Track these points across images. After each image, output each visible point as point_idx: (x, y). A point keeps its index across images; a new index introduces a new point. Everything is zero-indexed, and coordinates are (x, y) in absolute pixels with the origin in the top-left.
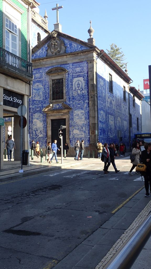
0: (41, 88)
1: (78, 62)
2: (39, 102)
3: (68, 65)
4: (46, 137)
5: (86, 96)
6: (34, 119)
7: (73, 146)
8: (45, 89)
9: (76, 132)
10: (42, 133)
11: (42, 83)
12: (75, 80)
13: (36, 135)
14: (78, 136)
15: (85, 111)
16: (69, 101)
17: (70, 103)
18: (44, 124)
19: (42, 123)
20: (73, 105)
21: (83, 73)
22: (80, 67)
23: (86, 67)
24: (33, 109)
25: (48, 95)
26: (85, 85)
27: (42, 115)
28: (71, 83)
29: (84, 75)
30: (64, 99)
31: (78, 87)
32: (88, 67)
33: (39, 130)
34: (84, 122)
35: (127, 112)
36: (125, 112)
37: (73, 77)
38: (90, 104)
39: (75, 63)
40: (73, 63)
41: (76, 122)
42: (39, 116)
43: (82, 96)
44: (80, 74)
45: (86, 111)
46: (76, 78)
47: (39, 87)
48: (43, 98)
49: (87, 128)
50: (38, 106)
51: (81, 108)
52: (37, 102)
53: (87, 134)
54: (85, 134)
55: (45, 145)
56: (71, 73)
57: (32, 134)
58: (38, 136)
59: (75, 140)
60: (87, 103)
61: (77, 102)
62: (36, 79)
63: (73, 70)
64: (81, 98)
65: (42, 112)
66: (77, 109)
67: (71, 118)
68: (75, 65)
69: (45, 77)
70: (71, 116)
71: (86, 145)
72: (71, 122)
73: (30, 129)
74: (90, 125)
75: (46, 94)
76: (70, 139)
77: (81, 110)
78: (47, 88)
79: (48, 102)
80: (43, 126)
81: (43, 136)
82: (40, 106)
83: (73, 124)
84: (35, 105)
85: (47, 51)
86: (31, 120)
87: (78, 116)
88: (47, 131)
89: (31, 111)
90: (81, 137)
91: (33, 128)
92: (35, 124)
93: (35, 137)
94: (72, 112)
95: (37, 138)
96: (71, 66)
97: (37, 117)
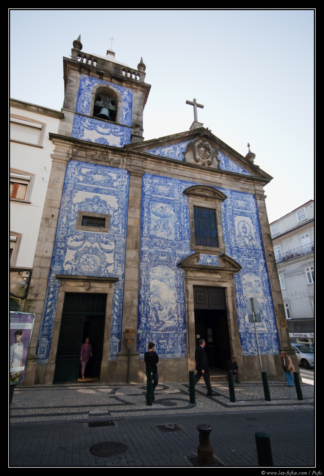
0: (171, 215)
1: (240, 192)
2: (165, 242)
4: (183, 328)
5: (260, 252)
6: (153, 279)
8: (179, 218)
10: (174, 317)
11: (174, 207)
12: (238, 219)
15: (262, 279)
16: (231, 253)
18: (179, 294)
19: (174, 292)
21: (250, 212)
22: (244, 201)
23: (254, 203)
24: (150, 254)
25: (186, 233)
26: (256, 233)
27: (172, 273)
28: (230, 222)
29: (251, 215)
30: (220, 247)
31: (245, 232)
32: (256, 205)
33: (166, 308)
34: (263, 301)
37: (234, 214)
38: (269, 266)
39: (234, 191)
40: (232, 191)
42: (167, 274)
43: (252, 250)
44: (245, 211)
45: (264, 279)
46: (239, 215)
47: (166, 211)
48: (175, 235)
49: (270, 312)
50: (163, 250)
51: (254, 272)
52: (161, 243)
53: (272, 326)
54: (269, 326)
55: (181, 350)
56: (229, 206)
57: (146, 318)
58: (162, 325)
59: (250, 337)
60: (263, 264)
61: (245, 259)
62: (160, 194)
63: (233, 201)
64: (251, 252)
65: (174, 265)
66: (247, 272)
67: (237, 288)
68: (235, 195)
69: (179, 196)
70: (238, 284)
71: (273, 350)
72: (238, 297)
73: (139, 303)
74: (276, 308)
75: (183, 230)
76: (239, 334)
77: (254, 275)
78: (185, 220)
79: (187, 246)
80: (177, 300)
81: (177, 326)
82: (169, 253)
83: (244, 302)
84: (155, 247)
85: (184, 153)
86: (144, 280)
87: (251, 286)
88: (185, 312)
89: (146, 258)
90: (262, 331)
91: (149, 302)
92: (155, 291)
93: (153, 325)
94: (239, 277)
95: (159, 330)
96: (229, 194)
97: (161, 275)
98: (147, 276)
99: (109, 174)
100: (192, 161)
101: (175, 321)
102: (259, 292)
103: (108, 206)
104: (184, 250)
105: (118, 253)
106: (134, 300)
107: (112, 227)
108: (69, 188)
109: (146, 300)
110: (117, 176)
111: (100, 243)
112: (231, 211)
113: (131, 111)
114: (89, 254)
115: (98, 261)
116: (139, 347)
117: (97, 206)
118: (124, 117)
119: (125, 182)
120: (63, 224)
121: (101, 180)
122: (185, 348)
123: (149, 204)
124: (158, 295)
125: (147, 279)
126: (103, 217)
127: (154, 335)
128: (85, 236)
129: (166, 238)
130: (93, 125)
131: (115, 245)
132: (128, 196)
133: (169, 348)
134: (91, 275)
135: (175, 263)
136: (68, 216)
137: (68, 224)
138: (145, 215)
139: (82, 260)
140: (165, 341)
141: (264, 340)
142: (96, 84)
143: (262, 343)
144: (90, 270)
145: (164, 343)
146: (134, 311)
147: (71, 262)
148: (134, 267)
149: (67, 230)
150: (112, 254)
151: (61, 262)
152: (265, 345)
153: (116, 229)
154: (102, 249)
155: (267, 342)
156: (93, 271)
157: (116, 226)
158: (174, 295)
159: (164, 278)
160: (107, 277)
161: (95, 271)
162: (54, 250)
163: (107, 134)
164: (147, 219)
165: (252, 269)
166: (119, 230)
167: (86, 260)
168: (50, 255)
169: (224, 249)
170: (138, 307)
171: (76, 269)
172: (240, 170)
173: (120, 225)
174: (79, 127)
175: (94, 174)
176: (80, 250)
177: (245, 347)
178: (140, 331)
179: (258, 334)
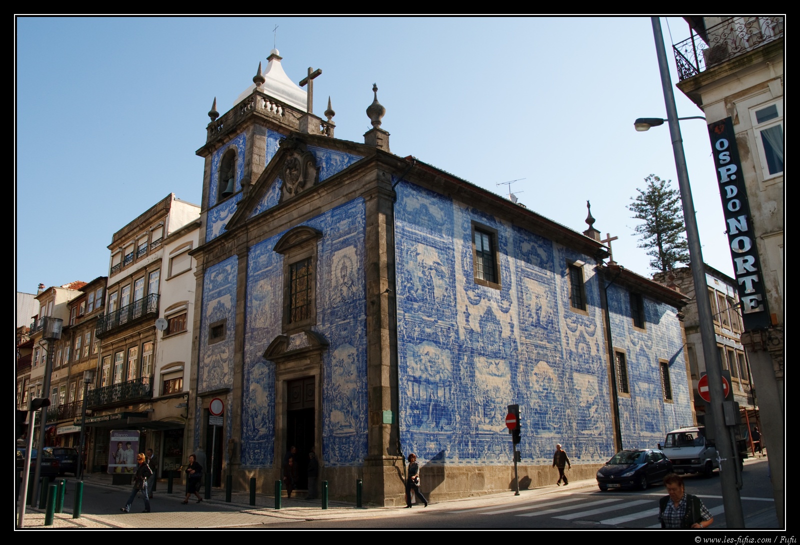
0: (268, 293)
1: (344, 204)
3: (322, 218)
4: (273, 435)
5: (360, 302)
6: (252, 382)
7: (329, 462)
8: (274, 293)
9: (337, 416)
10: (265, 423)
11: (271, 278)
12: (338, 254)
13: (254, 429)
14: (342, 432)
15: (358, 350)
16: (324, 321)
17: (324, 328)
18: (270, 395)
19: (266, 394)
20: (331, 333)
21: (355, 233)
22: (349, 218)
23: (362, 213)
25: (280, 310)
26: (359, 269)
27: (266, 370)
29: (356, 239)
31: (344, 277)
32: (365, 215)
33: (261, 414)
34: (355, 386)
35: (597, 345)
36: (581, 345)
37: (333, 251)
38: (369, 324)
39: (337, 208)
40: (334, 209)
41: (337, 385)
42: (262, 374)
43: (350, 303)
44: (348, 236)
45: (360, 349)
46: (340, 249)
47: (264, 290)
49: (362, 403)
51: (348, 342)
52: (259, 334)
53: (362, 424)
54: (358, 425)
56: (328, 240)
57: (246, 427)
58: (257, 433)
59: (333, 442)
61: (340, 323)
62: (260, 269)
63: (334, 229)
64: (349, 308)
66: (339, 345)
67: (325, 373)
68: (339, 214)
70: (326, 368)
71: (359, 460)
72: (326, 386)
74: (369, 393)
75: (277, 308)
76: (323, 439)
77: (350, 345)
79: (280, 329)
80: (269, 402)
81: (268, 433)
83: (331, 394)
84: (254, 342)
85: (282, 189)
87: (341, 366)
88: (275, 416)
89: (248, 360)
90: (348, 433)
91: (249, 409)
92: (254, 396)
93: (251, 434)
94: (329, 356)
95: (255, 438)
96: (329, 218)
97: (257, 376)
98: (247, 380)
99: (226, 268)
101: (267, 428)
103: (225, 308)
105: (230, 360)
107: (227, 332)
108: (205, 302)
109: (247, 407)
110: (231, 267)
112: (330, 247)
113: (244, 164)
114: (215, 367)
115: (220, 374)
117: (219, 312)
118: (239, 178)
119: (236, 270)
121: (222, 280)
122: (273, 458)
123: (252, 289)
124: (255, 400)
125: (248, 383)
126: (222, 323)
127: (251, 445)
128: (213, 350)
129: (263, 326)
130: (218, 214)
131: (228, 352)
133: (261, 458)
134: (215, 389)
136: (204, 333)
138: (249, 304)
139: (211, 376)
141: (350, 446)
142: (221, 156)
143: (347, 450)
144: (215, 384)
145: (258, 453)
146: (239, 420)
147: (207, 379)
149: (204, 348)
151: (201, 381)
155: (352, 449)
157: (230, 330)
158: (266, 397)
159: (260, 379)
161: (218, 384)
162: (198, 371)
165: (347, 337)
166: (231, 334)
167: (214, 375)
168: (196, 376)
169: (316, 317)
170: (242, 416)
171: (209, 386)
173: (232, 327)
174: (210, 225)
175: (218, 276)
176: (210, 365)
177: (326, 457)
178: (243, 441)
179: (343, 437)
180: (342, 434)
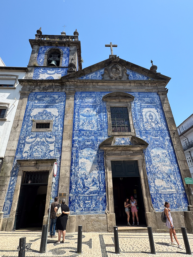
0: (94, 115)
1: (146, 92)
2: (90, 132)
5: (165, 131)
6: (81, 158)
8: (100, 116)
9: (158, 182)
11: (96, 109)
12: (145, 110)
14: (164, 191)
15: (168, 151)
16: (141, 135)
17: (142, 138)
18: (100, 167)
22: (150, 98)
23: (157, 98)
24: (79, 142)
25: (105, 125)
26: (161, 118)
27: (95, 153)
28: (139, 114)
29: (156, 106)
30: (132, 131)
31: (152, 119)
32: (160, 99)
33: (91, 177)
34: (170, 168)
37: (142, 108)
38: (174, 141)
39: (141, 92)
40: (139, 92)
41: (157, 166)
42: (91, 154)
44: (150, 104)
47: (90, 113)
48: (97, 127)
49: (177, 177)
50: (89, 138)
51: (160, 147)
52: (87, 133)
53: (180, 188)
54: (177, 188)
55: (102, 208)
56: (138, 103)
57: (75, 185)
58: (87, 190)
59: (160, 197)
60: (168, 140)
61: (152, 138)
62: (86, 103)
63: (140, 99)
64: (158, 132)
65: (97, 147)
66: (155, 147)
67: (147, 160)
68: (142, 95)
69: (100, 102)
70: (147, 157)
71: (182, 208)
72: (148, 166)
73: (71, 175)
74: (182, 172)
75: (103, 123)
76: (150, 195)
77: (162, 149)
78: (104, 117)
79: (106, 133)
80: (99, 171)
81: (99, 190)
82: (92, 139)
83: (153, 170)
84: (82, 137)
85: (102, 75)
86: (75, 159)
87: (159, 158)
88: (105, 179)
89: (76, 145)
90: (171, 192)
91: (78, 174)
92: (83, 166)
93: (81, 190)
94: (148, 151)
95: (85, 193)
96: (137, 95)
97: (86, 155)
98: (76, 156)
99: (53, 96)
100: (108, 78)
101: (98, 186)
102: (166, 161)
103: (52, 115)
104: (104, 136)
105: (57, 143)
106: (67, 173)
107: (54, 127)
108: (29, 108)
109: (76, 172)
110: (58, 96)
111: (46, 138)
112: (140, 106)
113: (69, 58)
114: (39, 145)
115: (44, 149)
116: (70, 206)
117: (45, 116)
118: (64, 62)
119: (63, 99)
120: (24, 129)
121: (48, 100)
122: (105, 207)
123: (79, 110)
124: (84, 169)
125: (77, 158)
126: (48, 122)
127: (81, 198)
128: (37, 134)
129: (91, 130)
130: (45, 71)
131: (56, 138)
132: (65, 107)
133: (92, 207)
134: (39, 159)
135: (97, 146)
136: (27, 124)
137: (27, 129)
138: (76, 117)
139: (34, 150)
140: (90, 202)
141: (174, 199)
142: (48, 49)
143: (172, 202)
144: (39, 155)
145: (89, 203)
146: (67, 180)
147: (28, 151)
148: (68, 151)
149: (26, 132)
150: (54, 144)
151: (22, 152)
152: (174, 203)
153: (56, 128)
154: (47, 141)
155: (176, 201)
156: (41, 156)
157: (57, 126)
158: (96, 168)
159: (89, 157)
160: (50, 159)
161: (42, 156)
162: (18, 145)
163: (53, 74)
164: (77, 119)
165: (159, 145)
166: (59, 129)
167: (37, 149)
168: (15, 148)
169: (135, 132)
170: (70, 178)
171: (30, 156)
172: (145, 78)
173: (59, 125)
174: (37, 73)
175: (44, 98)
176: (33, 143)
177: (156, 205)
178: (71, 195)
179: (167, 194)
180: (166, 192)
